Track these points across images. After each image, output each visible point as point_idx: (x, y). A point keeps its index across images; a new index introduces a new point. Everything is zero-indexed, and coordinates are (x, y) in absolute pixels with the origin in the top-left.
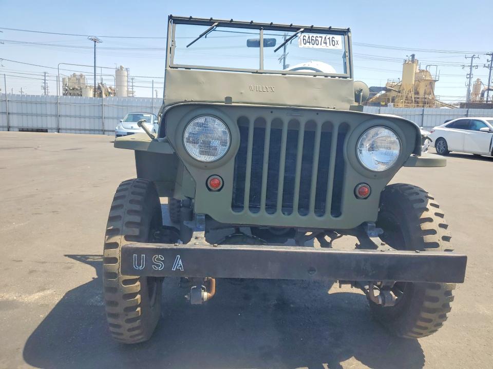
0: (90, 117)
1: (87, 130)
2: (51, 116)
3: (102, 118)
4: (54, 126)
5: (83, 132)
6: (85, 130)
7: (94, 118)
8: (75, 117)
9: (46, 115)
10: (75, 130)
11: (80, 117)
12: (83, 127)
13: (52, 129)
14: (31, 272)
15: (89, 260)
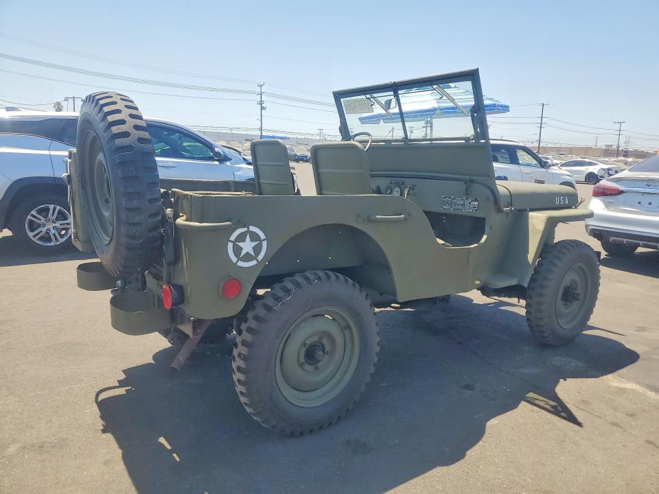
14: (632, 415)
15: (553, 403)
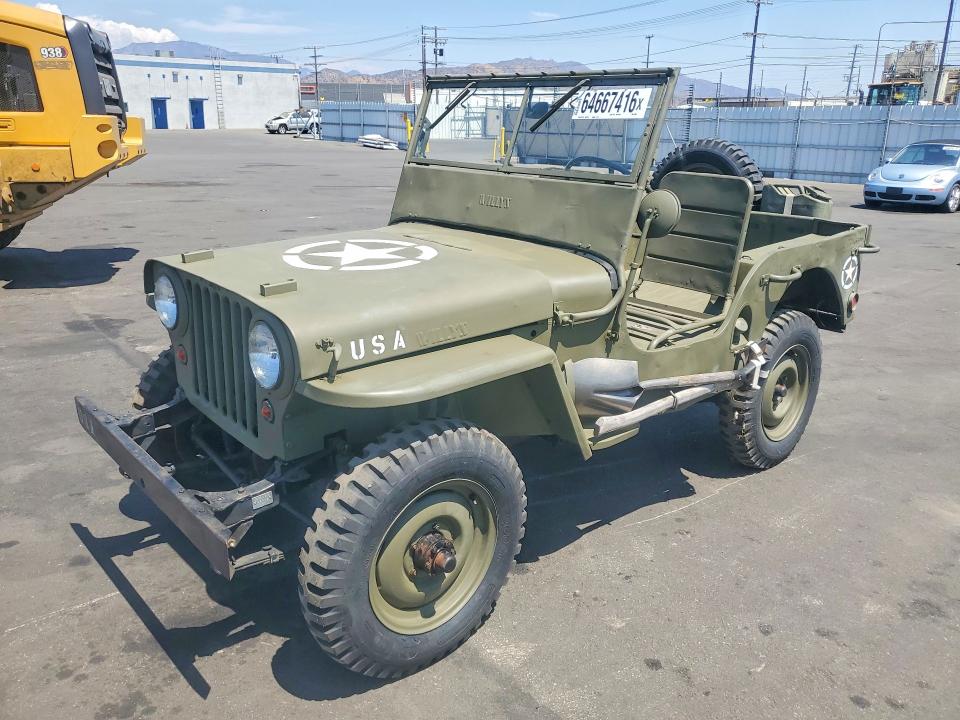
0: (855, 149)
1: (846, 174)
2: (785, 145)
3: (880, 149)
4: (786, 165)
5: (838, 178)
6: (842, 174)
7: (866, 149)
8: (828, 147)
9: (776, 145)
10: (824, 173)
11: (837, 148)
12: (838, 169)
13: (781, 171)
